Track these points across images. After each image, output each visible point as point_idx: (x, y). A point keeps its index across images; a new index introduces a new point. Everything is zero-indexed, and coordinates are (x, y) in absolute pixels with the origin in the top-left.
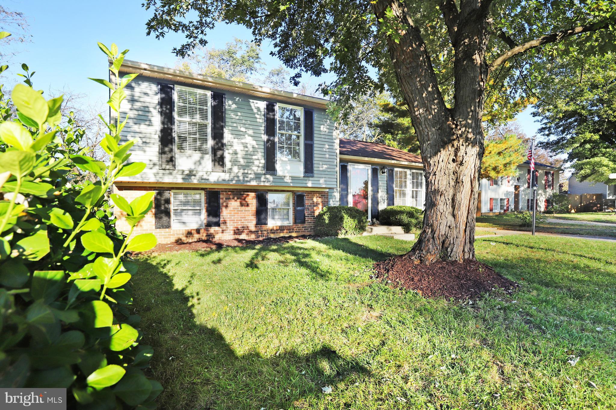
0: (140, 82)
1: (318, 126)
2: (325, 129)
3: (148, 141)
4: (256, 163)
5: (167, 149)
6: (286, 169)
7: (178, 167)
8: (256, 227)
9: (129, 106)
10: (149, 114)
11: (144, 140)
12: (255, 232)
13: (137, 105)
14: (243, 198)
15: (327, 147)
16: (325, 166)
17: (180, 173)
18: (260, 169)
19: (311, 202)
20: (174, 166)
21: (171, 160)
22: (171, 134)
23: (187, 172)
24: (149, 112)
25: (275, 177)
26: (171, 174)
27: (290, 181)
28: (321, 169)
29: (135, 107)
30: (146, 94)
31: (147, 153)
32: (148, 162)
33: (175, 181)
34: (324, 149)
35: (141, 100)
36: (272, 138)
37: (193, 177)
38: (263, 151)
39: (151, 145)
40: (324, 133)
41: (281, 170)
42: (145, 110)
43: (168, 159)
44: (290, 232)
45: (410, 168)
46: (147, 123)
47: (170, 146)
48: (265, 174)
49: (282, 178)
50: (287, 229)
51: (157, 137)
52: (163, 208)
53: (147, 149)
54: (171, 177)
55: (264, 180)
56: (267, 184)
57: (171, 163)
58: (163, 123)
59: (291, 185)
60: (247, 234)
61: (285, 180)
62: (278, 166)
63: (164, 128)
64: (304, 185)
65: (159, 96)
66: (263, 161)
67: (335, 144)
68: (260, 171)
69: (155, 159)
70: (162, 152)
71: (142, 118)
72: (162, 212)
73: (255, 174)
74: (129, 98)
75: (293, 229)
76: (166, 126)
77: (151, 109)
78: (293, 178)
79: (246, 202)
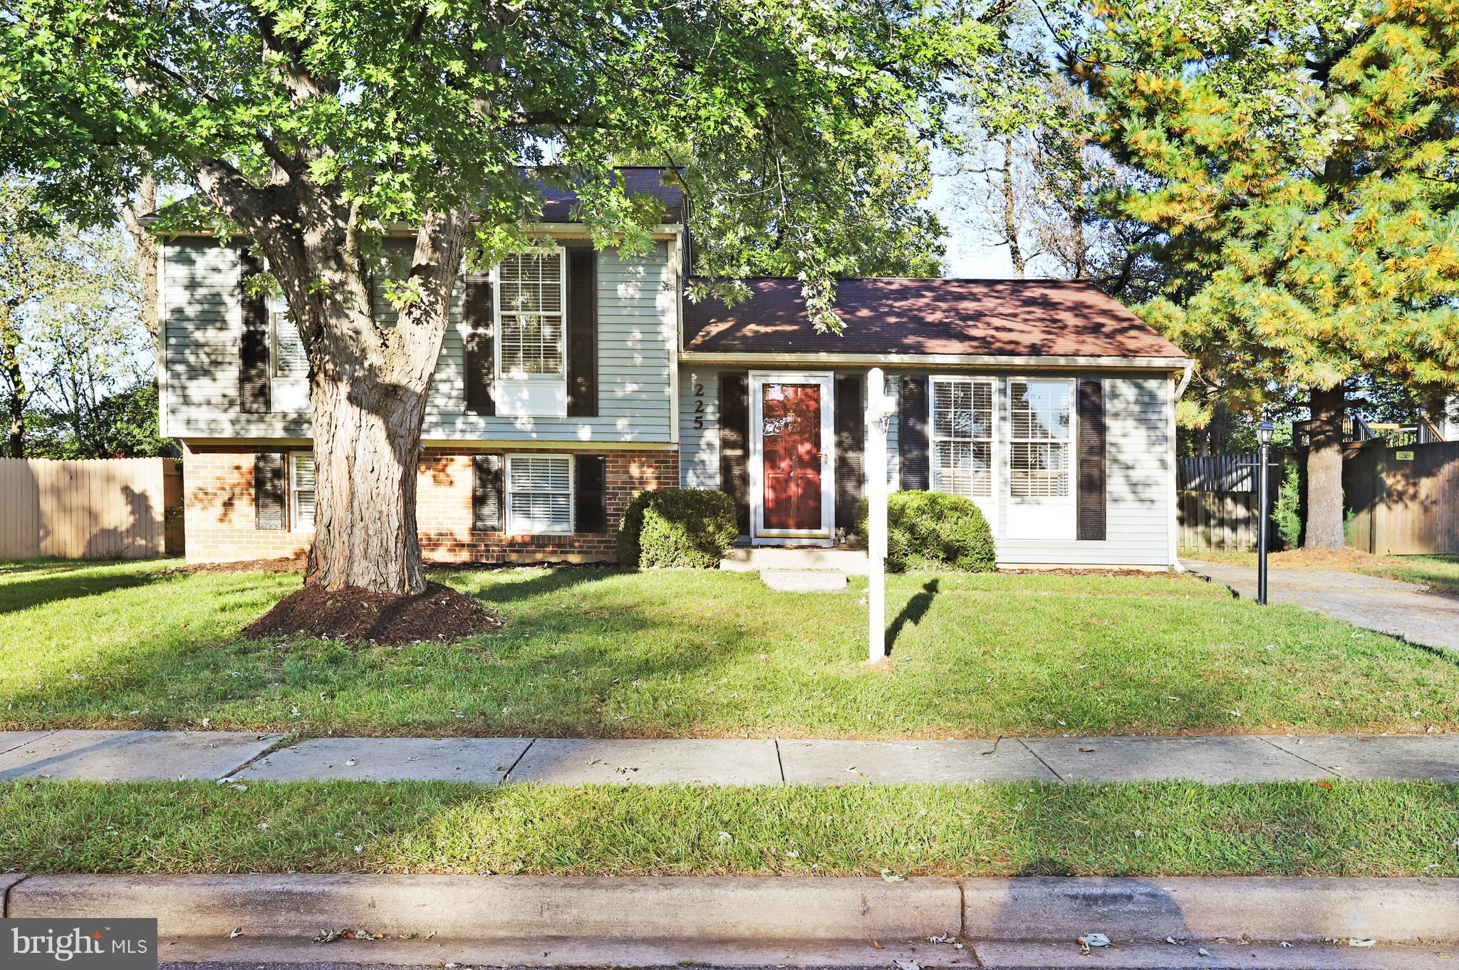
0: (207, 250)
1: (611, 286)
2: (631, 291)
3: (220, 359)
4: (444, 388)
5: (253, 372)
6: (520, 400)
7: (276, 407)
8: (473, 535)
9: (187, 294)
10: (222, 309)
11: (213, 357)
12: (472, 546)
13: (201, 292)
14: (440, 467)
15: (638, 336)
16: (631, 387)
17: (279, 417)
18: (452, 402)
19: (625, 477)
20: (268, 403)
21: (263, 394)
22: (261, 342)
23: (293, 416)
24: (222, 303)
25: (490, 419)
26: (261, 420)
27: (529, 427)
28: (620, 394)
29: (197, 297)
30: (216, 270)
31: (219, 383)
32: (220, 399)
33: (270, 435)
34: (630, 344)
35: (207, 282)
36: (481, 331)
37: (306, 426)
38: (460, 361)
39: (226, 367)
40: (627, 303)
41: (504, 403)
42: (215, 300)
43: (256, 392)
44: (562, 552)
45: (1002, 372)
46: (218, 325)
47: (260, 365)
48: (465, 414)
49: (509, 421)
50: (554, 545)
51: (236, 350)
52: (269, 487)
53: (219, 375)
54: (262, 426)
55: (464, 427)
56: (469, 437)
57: (261, 399)
58: (247, 322)
59: (534, 436)
60: (450, 550)
61: (518, 425)
62: (497, 393)
63: (249, 332)
64: (570, 437)
65: (239, 269)
66: (460, 384)
67: (663, 329)
68: (451, 405)
69: (233, 392)
70: (244, 379)
71: (212, 316)
72: (267, 495)
73: (442, 414)
74: (186, 282)
75: (572, 546)
76: (252, 328)
77: (226, 298)
78: (539, 421)
79: (448, 476)
